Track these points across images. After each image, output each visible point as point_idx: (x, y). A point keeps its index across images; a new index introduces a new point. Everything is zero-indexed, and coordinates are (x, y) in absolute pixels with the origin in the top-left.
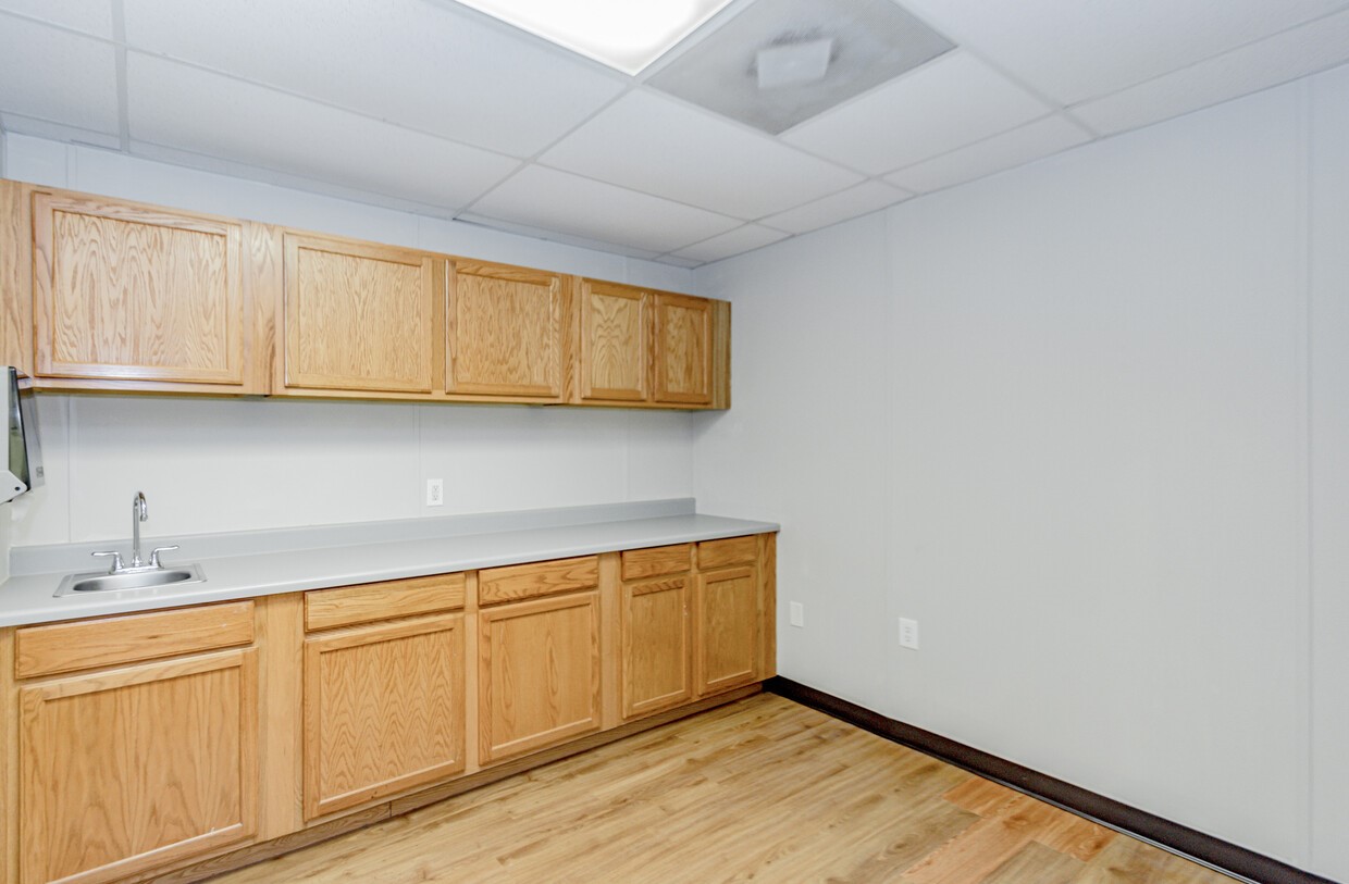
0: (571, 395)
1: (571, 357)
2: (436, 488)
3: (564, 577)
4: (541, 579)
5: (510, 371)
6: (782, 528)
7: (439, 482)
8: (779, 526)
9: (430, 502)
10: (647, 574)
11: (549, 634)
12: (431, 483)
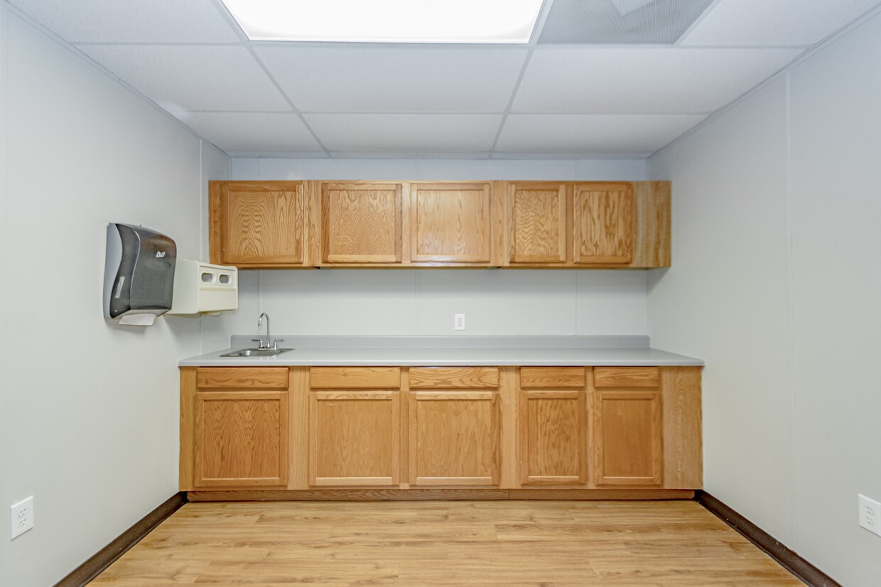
2: (460, 319)
6: (706, 365)
7: (463, 316)
8: (703, 363)
12: (457, 316)
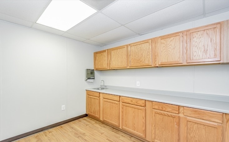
0: (156, 65)
1: (156, 56)
3: (136, 102)
4: (132, 101)
5: (141, 62)
9: (137, 85)
10: (160, 109)
11: (134, 112)
